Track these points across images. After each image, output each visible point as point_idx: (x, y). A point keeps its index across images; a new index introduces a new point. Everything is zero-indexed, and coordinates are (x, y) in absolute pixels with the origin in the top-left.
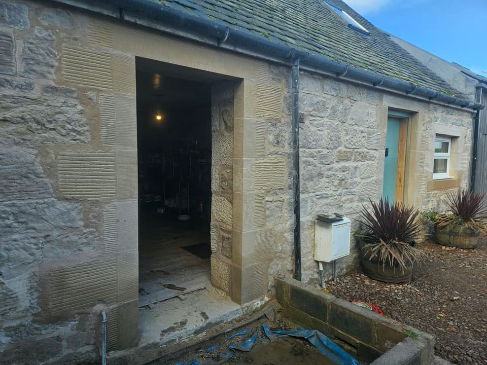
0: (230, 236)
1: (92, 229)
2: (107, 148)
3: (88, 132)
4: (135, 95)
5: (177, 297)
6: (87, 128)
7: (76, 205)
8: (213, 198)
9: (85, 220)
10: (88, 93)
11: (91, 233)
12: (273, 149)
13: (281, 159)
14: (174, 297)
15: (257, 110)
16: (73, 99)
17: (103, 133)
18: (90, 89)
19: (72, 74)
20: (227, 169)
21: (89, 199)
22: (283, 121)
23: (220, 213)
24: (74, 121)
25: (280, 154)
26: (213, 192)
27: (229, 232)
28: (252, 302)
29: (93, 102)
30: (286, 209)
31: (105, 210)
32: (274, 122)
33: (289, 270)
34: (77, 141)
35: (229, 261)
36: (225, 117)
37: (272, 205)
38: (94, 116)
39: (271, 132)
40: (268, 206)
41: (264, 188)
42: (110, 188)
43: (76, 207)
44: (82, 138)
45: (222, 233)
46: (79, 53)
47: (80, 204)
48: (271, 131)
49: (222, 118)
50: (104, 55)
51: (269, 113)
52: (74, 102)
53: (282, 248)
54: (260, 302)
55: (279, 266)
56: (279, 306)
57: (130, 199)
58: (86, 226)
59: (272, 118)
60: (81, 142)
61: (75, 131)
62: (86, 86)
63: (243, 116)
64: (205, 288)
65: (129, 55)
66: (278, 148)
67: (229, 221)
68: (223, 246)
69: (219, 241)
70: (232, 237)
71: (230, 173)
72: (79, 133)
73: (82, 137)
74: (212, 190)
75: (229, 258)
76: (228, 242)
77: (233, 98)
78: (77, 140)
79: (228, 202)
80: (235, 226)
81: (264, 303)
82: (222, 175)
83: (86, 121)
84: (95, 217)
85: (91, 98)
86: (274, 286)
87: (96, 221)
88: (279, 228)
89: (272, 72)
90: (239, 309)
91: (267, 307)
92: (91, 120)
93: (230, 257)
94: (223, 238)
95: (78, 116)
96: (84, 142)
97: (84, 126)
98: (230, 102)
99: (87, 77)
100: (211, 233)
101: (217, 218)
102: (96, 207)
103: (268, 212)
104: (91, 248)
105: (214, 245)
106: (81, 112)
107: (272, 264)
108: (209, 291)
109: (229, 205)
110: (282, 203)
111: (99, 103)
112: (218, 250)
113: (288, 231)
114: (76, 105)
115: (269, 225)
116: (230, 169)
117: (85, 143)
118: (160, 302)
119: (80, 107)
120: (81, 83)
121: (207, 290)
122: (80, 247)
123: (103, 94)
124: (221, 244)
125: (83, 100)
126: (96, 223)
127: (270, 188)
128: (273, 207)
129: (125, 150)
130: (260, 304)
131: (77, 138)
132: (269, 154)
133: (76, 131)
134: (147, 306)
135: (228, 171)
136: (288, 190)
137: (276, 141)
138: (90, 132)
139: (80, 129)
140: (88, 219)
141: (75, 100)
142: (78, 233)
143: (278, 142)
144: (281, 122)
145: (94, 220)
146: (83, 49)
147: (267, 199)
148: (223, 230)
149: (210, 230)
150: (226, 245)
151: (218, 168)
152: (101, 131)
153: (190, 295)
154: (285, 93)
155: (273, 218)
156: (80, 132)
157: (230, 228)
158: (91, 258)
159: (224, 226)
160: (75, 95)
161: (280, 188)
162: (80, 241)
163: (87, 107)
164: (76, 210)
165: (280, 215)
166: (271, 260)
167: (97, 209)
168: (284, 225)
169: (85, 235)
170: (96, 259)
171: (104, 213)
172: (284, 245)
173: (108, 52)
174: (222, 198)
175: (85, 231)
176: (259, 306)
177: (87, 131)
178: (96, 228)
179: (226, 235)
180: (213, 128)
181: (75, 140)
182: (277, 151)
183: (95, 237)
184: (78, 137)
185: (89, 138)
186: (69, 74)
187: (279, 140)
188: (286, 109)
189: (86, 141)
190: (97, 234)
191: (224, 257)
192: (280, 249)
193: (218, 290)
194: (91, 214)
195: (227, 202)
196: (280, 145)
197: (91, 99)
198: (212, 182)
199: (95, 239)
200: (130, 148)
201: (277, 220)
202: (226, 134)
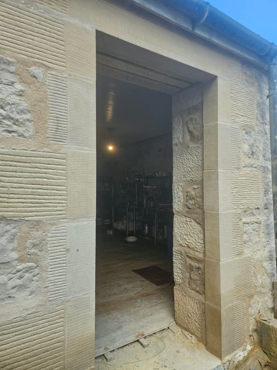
0: (201, 266)
1: (30, 264)
2: (56, 146)
3: (30, 122)
4: (95, 80)
5: (138, 341)
6: (28, 116)
7: (8, 227)
8: (175, 219)
9: (19, 251)
10: (31, 69)
11: (28, 270)
12: (248, 161)
13: (257, 173)
14: (134, 342)
15: (232, 114)
16: (9, 74)
17: (51, 125)
18: (35, 64)
19: (9, 39)
20: (195, 184)
21: (27, 219)
22: (257, 129)
23: (185, 237)
24: (9, 104)
25: (255, 167)
26: (175, 213)
27: (198, 261)
28: (233, 354)
29: (39, 82)
30: (263, 232)
31: (50, 235)
32: (248, 130)
33: (270, 308)
34: (13, 134)
35: (201, 297)
36: (189, 126)
37: (249, 228)
38: (39, 101)
39: (245, 141)
40: (245, 229)
41: (241, 207)
42: (58, 203)
43: (7, 231)
44: (20, 130)
45: (189, 261)
46: (20, 12)
47: (13, 225)
48: (246, 139)
49: (186, 128)
50: (54, 22)
51: (243, 118)
52: (11, 78)
53: (262, 280)
54: (242, 353)
55: (260, 304)
56: (266, 358)
57: (85, 219)
58: (21, 260)
59: (247, 125)
60: (19, 136)
61: (10, 118)
62: (29, 58)
63: (217, 120)
64: (168, 328)
65: (88, 27)
66: (252, 160)
67: (200, 247)
68: (190, 278)
69: (185, 270)
70: (204, 267)
71: (199, 189)
72: (16, 122)
73: (20, 128)
74: (174, 210)
75: (201, 294)
76: (197, 273)
77: (202, 103)
78: (13, 131)
79: (196, 224)
80: (207, 253)
81: (246, 354)
82: (187, 192)
83: (28, 106)
84: (34, 246)
85: (36, 75)
86: (256, 330)
87: (36, 251)
88: (258, 256)
89: (245, 73)
90: (220, 366)
91: (251, 360)
92: (35, 105)
93: (201, 292)
94: (191, 268)
95: (15, 99)
96: (22, 135)
97: (25, 113)
98: (199, 108)
99: (30, 46)
100: (174, 261)
101: (181, 243)
102: (37, 231)
103: (245, 237)
104: (28, 293)
105: (178, 275)
106: (21, 94)
107: (253, 301)
108: (174, 332)
109: (198, 228)
110: (259, 225)
111: (47, 83)
112: (184, 282)
113: (267, 259)
114: (13, 83)
115: (248, 253)
116: (197, 184)
117: (25, 137)
118: (118, 349)
119: (19, 86)
120: (21, 54)
121: (171, 330)
122: (10, 292)
123: (52, 72)
124: (188, 274)
125: (24, 77)
126: (36, 254)
127: (246, 207)
128: (251, 231)
129: (80, 151)
130: (243, 356)
131: (13, 130)
132: (244, 167)
133: (12, 119)
134: (103, 355)
135: (196, 187)
136: (264, 210)
137: (251, 152)
138: (32, 123)
139: (18, 117)
140: (25, 248)
141: (12, 75)
142: (9, 270)
143: (253, 154)
144: (255, 131)
145: (33, 251)
146: (27, 9)
147: (244, 220)
148: (190, 258)
149: (172, 256)
150: (195, 276)
151: (181, 184)
152: (47, 122)
153: (152, 337)
154: (259, 98)
155: (250, 244)
156: (17, 120)
157: (201, 256)
158: (27, 310)
159: (192, 252)
160: (12, 68)
161: (256, 207)
162: (11, 284)
163: (30, 88)
164: (7, 236)
165: (258, 239)
166: (251, 296)
167: (39, 233)
168: (262, 252)
169: (19, 274)
170: (34, 310)
171: (49, 239)
172: (264, 277)
173: (60, 18)
174: (188, 219)
175: (19, 267)
176: (241, 358)
177: (28, 120)
178: (36, 262)
179: (195, 264)
180: (175, 141)
181: (10, 132)
182: (252, 163)
183: (34, 276)
184: (15, 128)
185: (31, 130)
186: (6, 38)
187: (254, 151)
188: (259, 116)
189: (26, 135)
190: (37, 271)
191: (193, 292)
192: (261, 282)
193: (186, 333)
194: (29, 241)
195: (194, 223)
196: (255, 157)
197: (35, 77)
198: (174, 200)
199: (34, 278)
200: (86, 148)
201: (255, 246)
202: (192, 145)
